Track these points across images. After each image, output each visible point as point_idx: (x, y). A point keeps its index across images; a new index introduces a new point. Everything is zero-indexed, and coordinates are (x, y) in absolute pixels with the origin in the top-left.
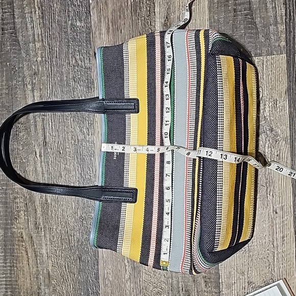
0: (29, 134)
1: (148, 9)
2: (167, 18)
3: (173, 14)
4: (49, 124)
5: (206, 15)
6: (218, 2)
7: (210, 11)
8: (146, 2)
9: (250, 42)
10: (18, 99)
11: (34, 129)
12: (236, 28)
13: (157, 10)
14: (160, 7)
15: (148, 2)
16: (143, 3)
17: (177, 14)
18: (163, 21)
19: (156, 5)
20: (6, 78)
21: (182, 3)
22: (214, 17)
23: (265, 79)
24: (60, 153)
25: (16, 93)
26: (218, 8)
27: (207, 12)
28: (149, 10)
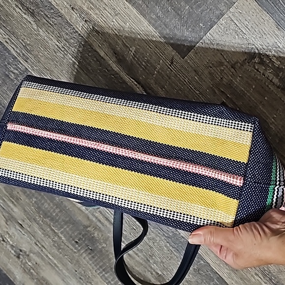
0: (100, 230)
1: (95, 59)
2: (116, 54)
3: (117, 46)
4: (108, 213)
5: (144, 21)
6: (143, 1)
7: (144, 16)
8: (88, 55)
9: (203, 11)
10: (71, 210)
11: (100, 224)
12: (179, 9)
13: (102, 54)
14: (102, 50)
15: (90, 54)
16: (87, 59)
17: (120, 43)
18: (114, 59)
19: (98, 51)
20: (50, 200)
21: (115, 29)
22: (151, 17)
23: (247, 33)
24: (135, 229)
25: (65, 207)
26: (147, 6)
27: (142, 19)
28: (97, 60)
